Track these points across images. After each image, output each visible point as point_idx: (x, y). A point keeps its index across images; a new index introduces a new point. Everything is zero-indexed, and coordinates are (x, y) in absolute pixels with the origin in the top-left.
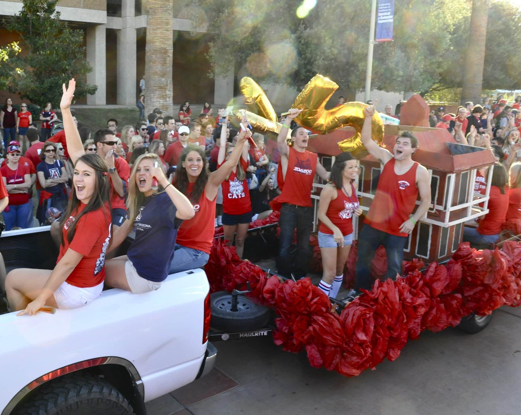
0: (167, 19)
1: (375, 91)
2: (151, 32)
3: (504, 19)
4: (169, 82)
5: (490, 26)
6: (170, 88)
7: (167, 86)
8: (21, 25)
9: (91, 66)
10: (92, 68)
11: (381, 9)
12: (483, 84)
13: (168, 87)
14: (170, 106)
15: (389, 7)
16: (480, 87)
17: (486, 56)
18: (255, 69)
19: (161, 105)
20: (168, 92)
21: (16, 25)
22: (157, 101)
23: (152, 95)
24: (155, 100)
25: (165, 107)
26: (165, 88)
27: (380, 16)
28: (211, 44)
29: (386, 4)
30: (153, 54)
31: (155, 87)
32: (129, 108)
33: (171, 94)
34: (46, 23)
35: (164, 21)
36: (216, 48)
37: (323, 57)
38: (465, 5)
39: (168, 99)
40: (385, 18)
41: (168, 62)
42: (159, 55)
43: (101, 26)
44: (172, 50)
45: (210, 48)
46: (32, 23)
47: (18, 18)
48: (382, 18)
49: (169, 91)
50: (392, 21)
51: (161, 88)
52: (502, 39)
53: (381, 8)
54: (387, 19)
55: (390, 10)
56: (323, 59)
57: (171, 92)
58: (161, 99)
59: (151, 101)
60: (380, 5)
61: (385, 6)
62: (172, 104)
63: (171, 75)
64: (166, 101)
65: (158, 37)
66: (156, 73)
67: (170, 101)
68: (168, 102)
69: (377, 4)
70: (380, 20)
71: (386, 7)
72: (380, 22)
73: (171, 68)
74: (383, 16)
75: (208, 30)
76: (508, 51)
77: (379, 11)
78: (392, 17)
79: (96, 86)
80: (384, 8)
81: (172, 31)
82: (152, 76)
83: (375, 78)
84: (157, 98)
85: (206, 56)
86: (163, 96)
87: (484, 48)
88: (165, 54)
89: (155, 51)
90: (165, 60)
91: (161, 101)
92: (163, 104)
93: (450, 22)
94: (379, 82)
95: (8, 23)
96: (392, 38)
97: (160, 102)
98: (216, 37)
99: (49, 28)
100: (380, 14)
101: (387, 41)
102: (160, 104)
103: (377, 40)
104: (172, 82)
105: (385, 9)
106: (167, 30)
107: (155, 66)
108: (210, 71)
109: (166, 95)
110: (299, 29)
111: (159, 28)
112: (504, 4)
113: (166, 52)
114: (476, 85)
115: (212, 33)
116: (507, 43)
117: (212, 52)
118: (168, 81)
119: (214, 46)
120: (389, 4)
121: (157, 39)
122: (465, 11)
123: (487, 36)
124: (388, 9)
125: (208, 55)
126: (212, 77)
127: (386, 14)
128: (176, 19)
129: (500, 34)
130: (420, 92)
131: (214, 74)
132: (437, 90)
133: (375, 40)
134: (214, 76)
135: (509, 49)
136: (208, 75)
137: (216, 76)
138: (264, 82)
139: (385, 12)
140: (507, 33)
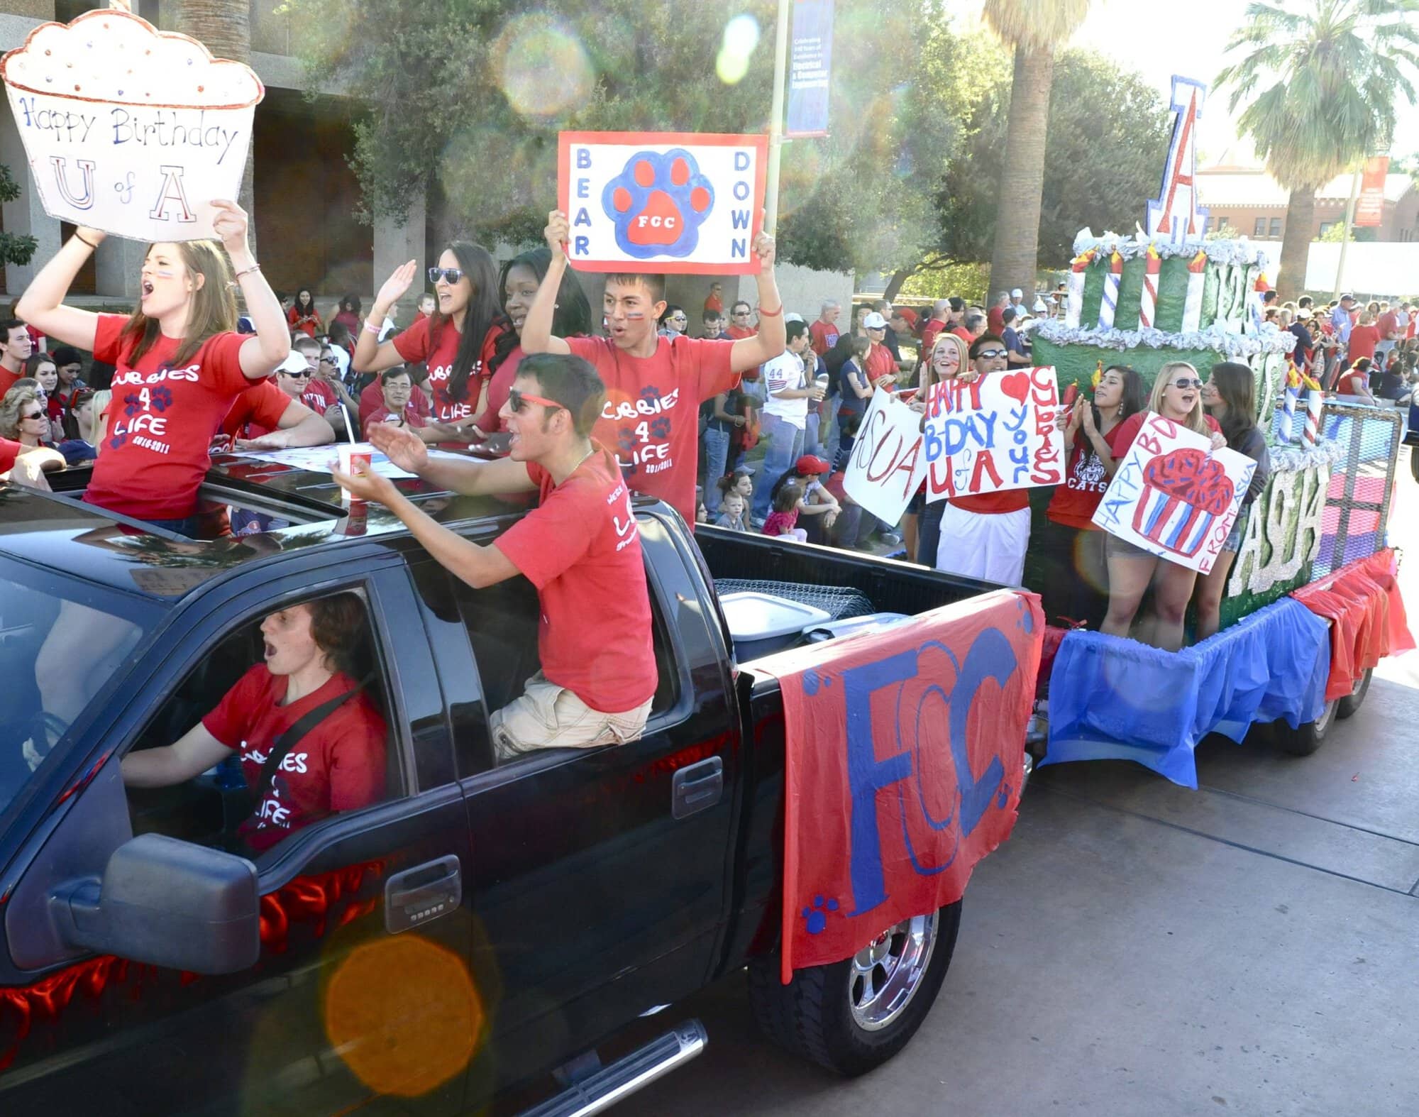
0: (235, 51)
1: (787, 266)
3: (1086, 93)
5: (1055, 108)
9: (14, 181)
10: (17, 187)
11: (798, 53)
12: (1038, 253)
15: (819, 47)
16: (1033, 260)
17: (1045, 185)
18: (483, 203)
27: (796, 72)
28: (360, 129)
29: (812, 40)
35: (226, 55)
36: (374, 141)
38: (998, 54)
40: (809, 75)
45: (356, 140)
48: (800, 75)
50: (825, 84)
52: (1083, 142)
53: (800, 49)
54: (814, 79)
55: (820, 55)
60: (795, 42)
61: (807, 45)
69: (790, 37)
70: (797, 80)
71: (811, 48)
72: (796, 86)
73: (251, 192)
74: (806, 71)
75: (351, 90)
76: (1096, 174)
77: (795, 57)
78: (824, 73)
79: (31, 239)
80: (806, 48)
83: (785, 232)
85: (349, 162)
87: (1040, 164)
93: (966, 94)
94: (794, 244)
96: (825, 128)
98: (373, 110)
100: (796, 66)
101: (815, 138)
103: (790, 134)
105: (808, 52)
108: (358, 204)
112: (1088, 55)
114: (1023, 256)
115: (361, 96)
116: (1092, 153)
117: (363, 150)
119: (369, 136)
120: (819, 40)
122: (1000, 67)
123: (1048, 133)
124: (815, 52)
125: (352, 159)
126: (367, 222)
127: (810, 65)
128: (259, 54)
129: (1079, 131)
130: (893, 273)
131: (371, 212)
132: (934, 268)
133: (784, 132)
134: (372, 220)
135: (1099, 167)
136: (355, 215)
137: (376, 220)
138: (506, 238)
139: (807, 60)
140: (1093, 128)
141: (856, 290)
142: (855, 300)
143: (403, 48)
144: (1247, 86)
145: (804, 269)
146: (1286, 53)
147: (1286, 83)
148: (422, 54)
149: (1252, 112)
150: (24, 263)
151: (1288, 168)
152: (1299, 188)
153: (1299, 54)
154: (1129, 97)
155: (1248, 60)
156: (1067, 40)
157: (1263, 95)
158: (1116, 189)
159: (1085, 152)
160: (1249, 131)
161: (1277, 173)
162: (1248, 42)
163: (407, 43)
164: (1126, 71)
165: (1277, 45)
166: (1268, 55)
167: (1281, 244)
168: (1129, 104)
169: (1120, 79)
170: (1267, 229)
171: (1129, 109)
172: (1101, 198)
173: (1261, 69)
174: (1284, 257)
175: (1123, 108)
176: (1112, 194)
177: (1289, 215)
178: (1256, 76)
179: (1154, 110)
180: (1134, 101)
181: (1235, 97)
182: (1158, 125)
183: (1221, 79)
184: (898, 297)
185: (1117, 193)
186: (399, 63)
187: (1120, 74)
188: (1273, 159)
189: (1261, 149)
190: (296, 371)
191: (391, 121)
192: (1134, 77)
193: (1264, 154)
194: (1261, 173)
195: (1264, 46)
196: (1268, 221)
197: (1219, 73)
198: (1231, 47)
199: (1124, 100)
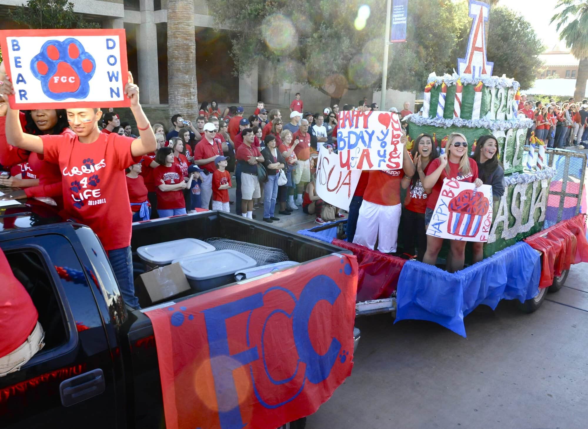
0: (188, 14)
1: (390, 90)
2: (172, 27)
3: (503, 24)
4: (193, 79)
5: (491, 30)
6: (194, 85)
7: (192, 83)
8: (30, 16)
11: (395, 11)
13: (192, 85)
14: (195, 104)
15: (403, 9)
20: (192, 90)
21: (24, 16)
22: (181, 99)
23: (176, 92)
24: (179, 98)
25: (190, 105)
26: (189, 86)
27: (394, 18)
28: (234, 42)
29: (400, 6)
30: (175, 50)
31: (179, 84)
32: (153, 107)
33: (195, 92)
34: (58, 15)
35: (185, 15)
36: (239, 46)
37: (342, 56)
39: (192, 97)
40: (399, 19)
41: (191, 58)
42: (181, 52)
43: (118, 20)
44: (195, 47)
45: (233, 45)
46: (43, 15)
47: (26, 9)
48: (396, 19)
49: (193, 88)
50: (405, 22)
51: (185, 85)
52: (501, 43)
53: (396, 9)
54: (401, 21)
55: (403, 11)
56: (342, 59)
57: (195, 90)
58: (185, 97)
59: (175, 98)
60: (394, 7)
61: (398, 8)
62: (197, 103)
63: (194, 72)
64: (191, 99)
65: (179, 32)
66: (178, 70)
67: (195, 99)
68: (193, 100)
69: (392, 5)
70: (395, 21)
71: (400, 9)
72: (394, 23)
73: (194, 65)
74: (398, 17)
75: (230, 27)
76: (506, 54)
77: (394, 12)
78: (405, 18)
80: (398, 9)
81: (194, 27)
82: (175, 73)
84: (181, 96)
85: (229, 54)
86: (187, 93)
88: (188, 50)
89: (177, 46)
90: (188, 57)
91: (186, 99)
92: (187, 102)
93: (457, 26)
94: (393, 82)
95: (15, 14)
96: (405, 39)
97: (184, 100)
98: (238, 35)
99: (62, 21)
100: (394, 16)
101: (401, 42)
102: (184, 102)
103: (392, 41)
104: (195, 79)
105: (399, 11)
106: (189, 25)
107: (178, 62)
108: (234, 69)
109: (190, 93)
110: (320, 28)
111: (179, 23)
112: (504, 10)
113: (188, 48)
115: (234, 30)
117: (235, 50)
118: (191, 78)
119: (237, 44)
120: (403, 6)
121: (179, 34)
124: (402, 10)
125: (231, 53)
126: (236, 76)
127: (400, 15)
128: (197, 15)
129: (500, 38)
131: (238, 72)
133: (390, 40)
134: (238, 75)
135: (507, 52)
136: (232, 73)
137: (240, 75)
138: (287, 81)
139: (399, 14)
140: (505, 38)
141: (416, 99)
142: (416, 102)
143: (249, 11)
144: (563, 21)
145: (397, 91)
146: (579, 8)
147: (578, 20)
148: (256, 14)
149: (565, 31)
151: (579, 52)
152: (583, 59)
153: (583, 8)
154: (519, 25)
155: (564, 11)
156: (496, 4)
157: (570, 24)
158: (513, 60)
159: (502, 46)
160: (564, 38)
161: (575, 54)
162: (564, 5)
163: (251, 10)
164: (518, 16)
165: (575, 5)
166: (573, 9)
167: (576, 80)
168: (519, 28)
169: (515, 19)
170: (571, 74)
171: (519, 30)
172: (508, 63)
173: (569, 14)
174: (577, 85)
175: (517, 30)
176: (512, 62)
177: (579, 70)
178: (567, 17)
179: (528, 30)
180: (521, 27)
181: (559, 25)
182: (530, 36)
183: (554, 19)
185: (514, 61)
186: (248, 17)
187: (515, 17)
188: (573, 48)
189: (568, 44)
190: (211, 130)
191: (245, 39)
192: (521, 18)
193: (570, 46)
194: (569, 54)
195: (570, 5)
196: (571, 71)
197: (553, 16)
198: (558, 6)
199: (517, 27)
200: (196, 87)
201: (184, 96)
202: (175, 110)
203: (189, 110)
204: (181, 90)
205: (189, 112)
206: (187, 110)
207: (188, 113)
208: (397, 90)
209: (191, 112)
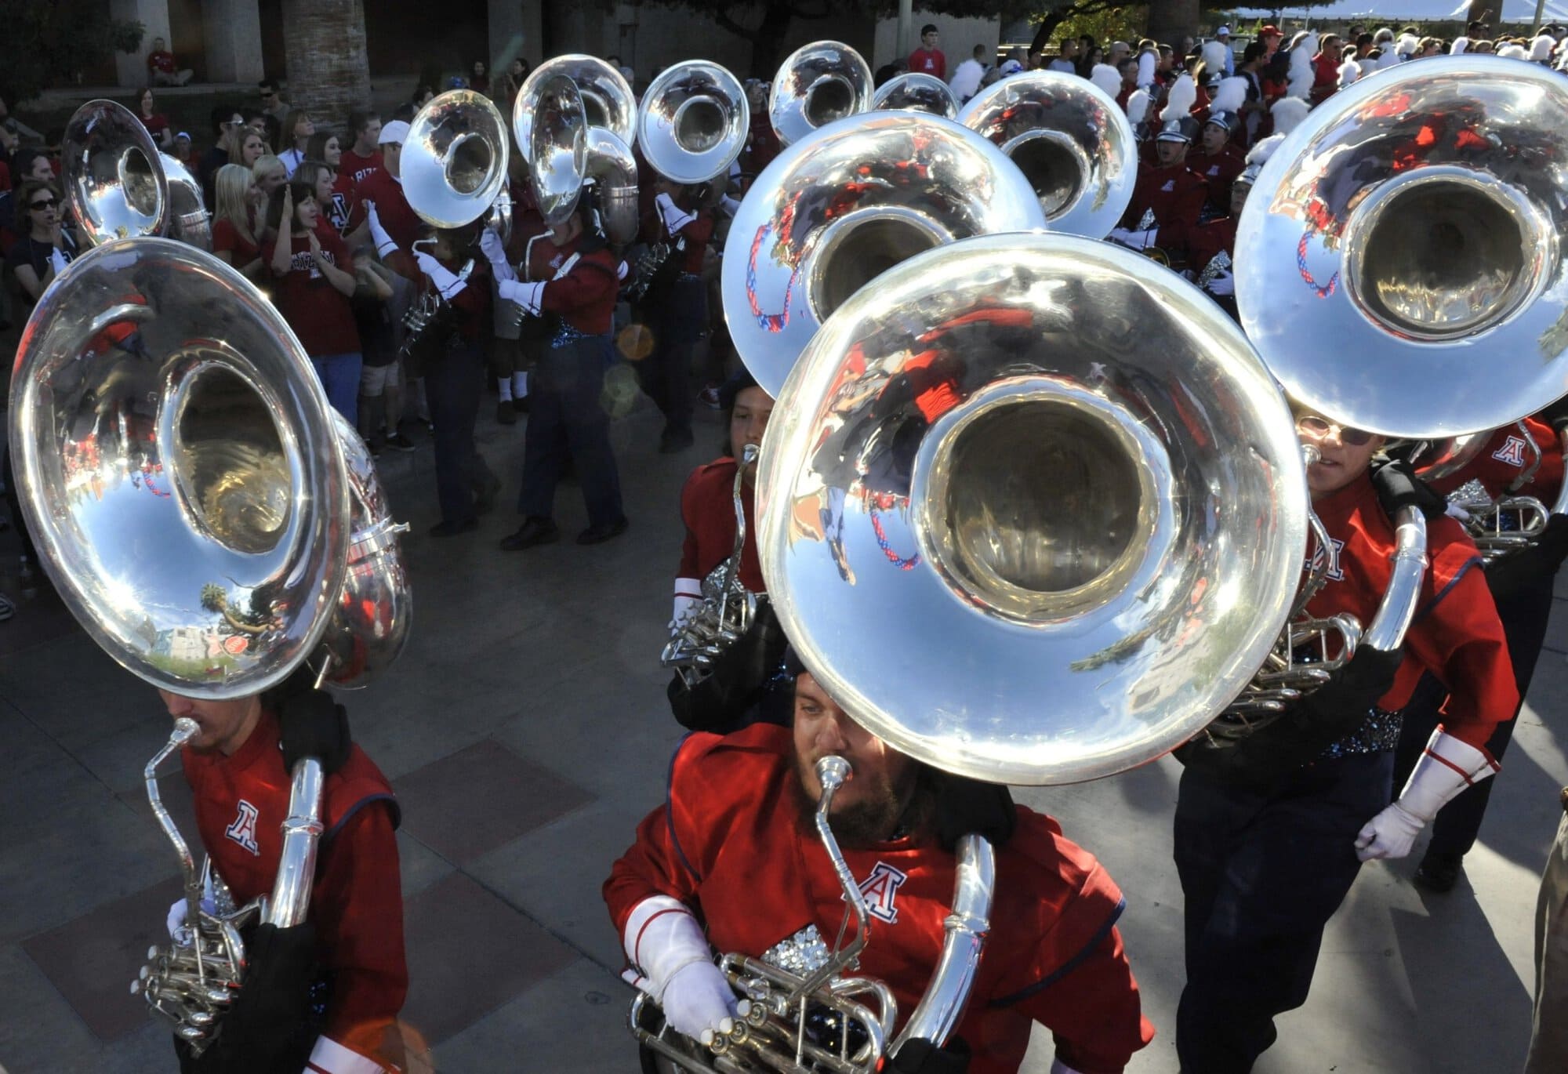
1: (924, 12)
6: (356, 18)
7: (348, 11)
13: (352, 15)
14: (361, 71)
19: (334, 69)
20: (352, 32)
22: (322, 60)
23: (306, 40)
24: (316, 55)
25: (348, 75)
26: (342, 19)
31: (313, 15)
32: (246, 90)
33: (360, 37)
39: (353, 53)
49: (355, 26)
51: (330, 17)
58: (333, 52)
59: (303, 58)
62: (366, 68)
64: (348, 58)
67: (359, 58)
68: (355, 62)
79: (139, 24)
84: (322, 49)
86: (338, 41)
91: (335, 57)
92: (340, 66)
97: (330, 60)
102: (330, 66)
109: (346, 40)
130: (1042, 20)
132: (1087, 13)
142: (1001, 51)
150: (134, 51)
184: (1048, 46)
200: (362, 21)
201: (330, 49)
202: (304, 91)
203: (345, 89)
204: (320, 32)
205: (345, 96)
206: (338, 89)
207: (341, 100)
208: (944, 15)
209: (349, 95)
